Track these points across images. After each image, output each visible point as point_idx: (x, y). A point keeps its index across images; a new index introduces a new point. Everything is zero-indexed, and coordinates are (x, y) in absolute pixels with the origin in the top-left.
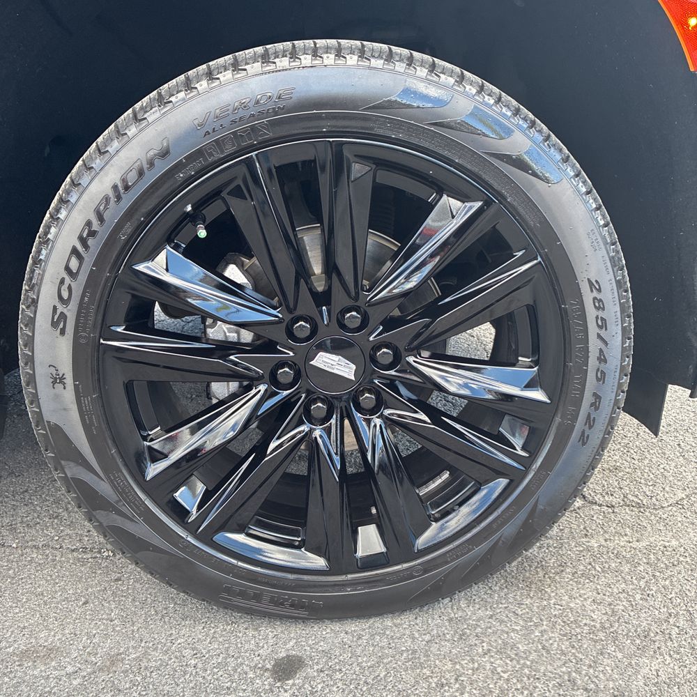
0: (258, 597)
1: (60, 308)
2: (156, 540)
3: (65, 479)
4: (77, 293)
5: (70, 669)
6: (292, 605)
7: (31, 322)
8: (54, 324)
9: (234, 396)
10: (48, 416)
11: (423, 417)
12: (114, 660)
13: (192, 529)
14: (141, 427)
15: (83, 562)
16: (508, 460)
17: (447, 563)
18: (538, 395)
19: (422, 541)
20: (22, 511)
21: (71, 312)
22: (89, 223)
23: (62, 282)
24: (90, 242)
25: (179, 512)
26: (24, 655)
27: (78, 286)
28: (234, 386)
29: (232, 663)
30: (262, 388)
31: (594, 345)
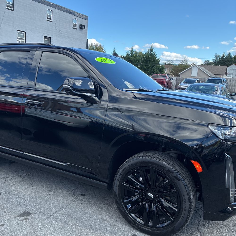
0: (134, 225)
1: (119, 178)
2: (123, 211)
3: (115, 199)
4: (121, 177)
5: (109, 224)
6: (138, 228)
7: (116, 179)
8: (118, 180)
9: (137, 195)
10: (115, 190)
11: (161, 207)
12: (115, 225)
13: (128, 211)
14: (125, 195)
15: (116, 212)
16: (171, 218)
17: (160, 231)
18: (176, 210)
19: (158, 226)
20: (112, 201)
21: (120, 179)
22: (124, 170)
23: (120, 175)
24: (123, 172)
25: (127, 208)
26: (105, 220)
27: (121, 176)
28: (138, 194)
29: (128, 232)
30: (140, 195)
31: (184, 205)
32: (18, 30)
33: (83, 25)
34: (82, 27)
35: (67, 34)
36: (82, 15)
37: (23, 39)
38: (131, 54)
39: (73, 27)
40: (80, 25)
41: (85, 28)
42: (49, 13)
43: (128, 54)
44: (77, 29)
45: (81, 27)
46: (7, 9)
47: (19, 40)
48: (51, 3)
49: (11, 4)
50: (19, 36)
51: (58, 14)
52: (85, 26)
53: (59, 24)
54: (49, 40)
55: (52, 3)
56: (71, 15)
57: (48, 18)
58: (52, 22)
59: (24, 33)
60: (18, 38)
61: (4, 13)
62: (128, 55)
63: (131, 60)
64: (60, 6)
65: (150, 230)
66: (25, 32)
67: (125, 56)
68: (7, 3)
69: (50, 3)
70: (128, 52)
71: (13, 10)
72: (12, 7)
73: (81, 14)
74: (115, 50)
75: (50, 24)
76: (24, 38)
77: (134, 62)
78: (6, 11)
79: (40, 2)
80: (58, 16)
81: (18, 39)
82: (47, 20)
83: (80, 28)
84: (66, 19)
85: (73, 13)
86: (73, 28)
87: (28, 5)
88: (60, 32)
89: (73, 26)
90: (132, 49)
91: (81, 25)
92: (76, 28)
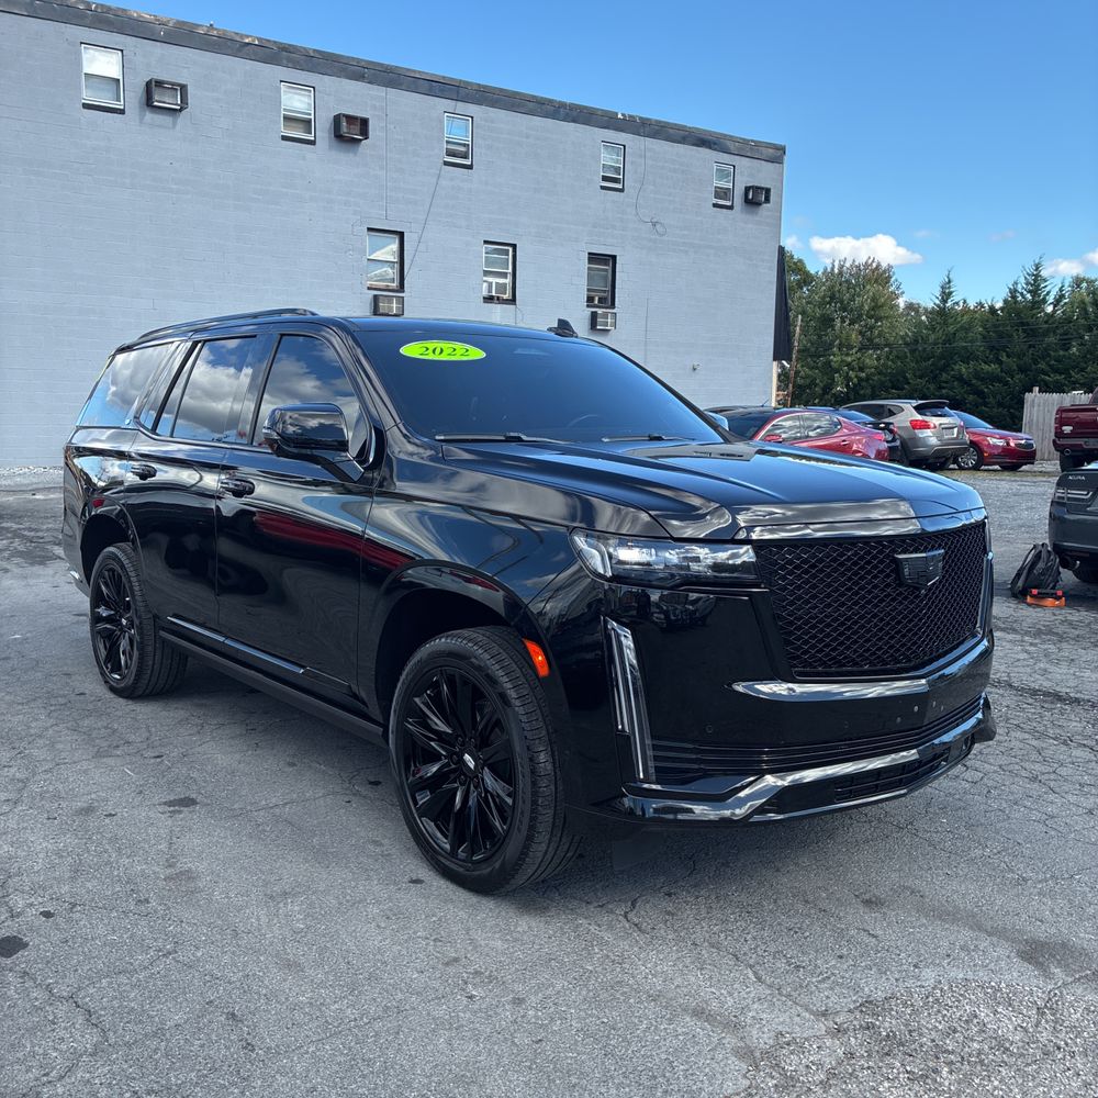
32: (486, 242)
33: (758, 188)
34: (756, 198)
35: (686, 232)
36: (758, 144)
37: (504, 275)
38: (1030, 292)
39: (715, 200)
40: (747, 189)
41: (767, 200)
42: (609, 158)
43: (1013, 292)
44: (731, 208)
45: (750, 197)
46: (446, 163)
47: (490, 279)
48: (620, 116)
49: (464, 145)
50: (488, 262)
51: (648, 154)
52: (768, 191)
53: (652, 195)
54: (609, 268)
55: (623, 115)
56: (704, 152)
57: (605, 179)
58: (622, 190)
59: (511, 249)
60: (486, 273)
61: (435, 180)
62: (1014, 297)
63: (1028, 325)
64: (660, 122)
65: (461, 870)
66: (514, 246)
67: (999, 305)
68: (448, 142)
69: (617, 114)
70: (1016, 283)
71: (470, 167)
72: (465, 156)
73: (752, 141)
74: (950, 282)
75: (613, 202)
76: (510, 270)
77: (1048, 330)
78: (443, 172)
79: (574, 121)
80: (649, 162)
81: (485, 275)
82: (603, 188)
83: (747, 201)
84: (683, 172)
85: (715, 144)
86: (715, 205)
87: (527, 137)
88: (658, 226)
89: (717, 196)
90: (1036, 270)
91: (750, 187)
92: (729, 203)
